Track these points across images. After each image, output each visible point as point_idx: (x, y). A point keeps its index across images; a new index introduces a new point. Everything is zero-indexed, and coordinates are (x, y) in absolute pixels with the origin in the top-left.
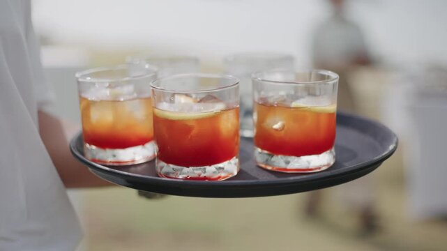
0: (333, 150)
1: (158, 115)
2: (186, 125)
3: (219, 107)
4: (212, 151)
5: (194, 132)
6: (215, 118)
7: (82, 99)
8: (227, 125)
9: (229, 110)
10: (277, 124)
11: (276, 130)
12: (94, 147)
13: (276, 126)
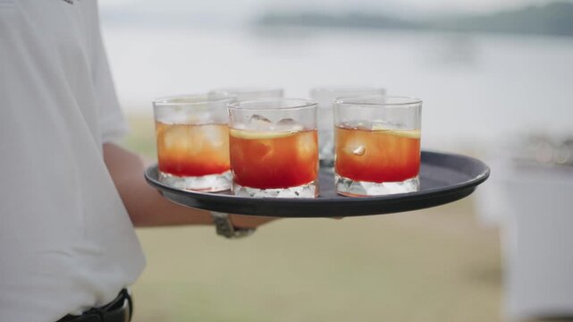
0: (417, 178)
1: (234, 136)
2: (262, 145)
3: (296, 128)
4: (289, 175)
5: (271, 153)
6: (291, 139)
7: (158, 124)
8: (304, 148)
9: (307, 132)
10: (357, 148)
11: (356, 154)
12: (170, 175)
13: (357, 151)
